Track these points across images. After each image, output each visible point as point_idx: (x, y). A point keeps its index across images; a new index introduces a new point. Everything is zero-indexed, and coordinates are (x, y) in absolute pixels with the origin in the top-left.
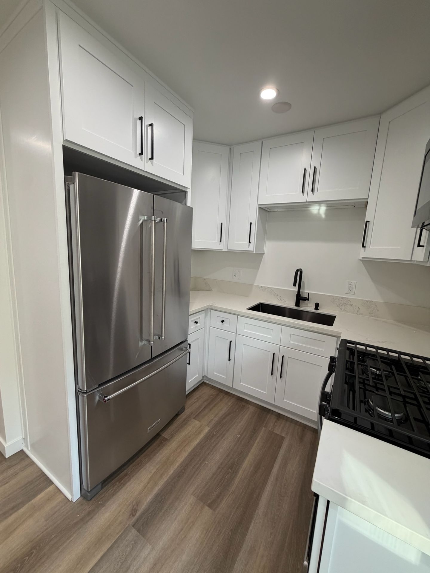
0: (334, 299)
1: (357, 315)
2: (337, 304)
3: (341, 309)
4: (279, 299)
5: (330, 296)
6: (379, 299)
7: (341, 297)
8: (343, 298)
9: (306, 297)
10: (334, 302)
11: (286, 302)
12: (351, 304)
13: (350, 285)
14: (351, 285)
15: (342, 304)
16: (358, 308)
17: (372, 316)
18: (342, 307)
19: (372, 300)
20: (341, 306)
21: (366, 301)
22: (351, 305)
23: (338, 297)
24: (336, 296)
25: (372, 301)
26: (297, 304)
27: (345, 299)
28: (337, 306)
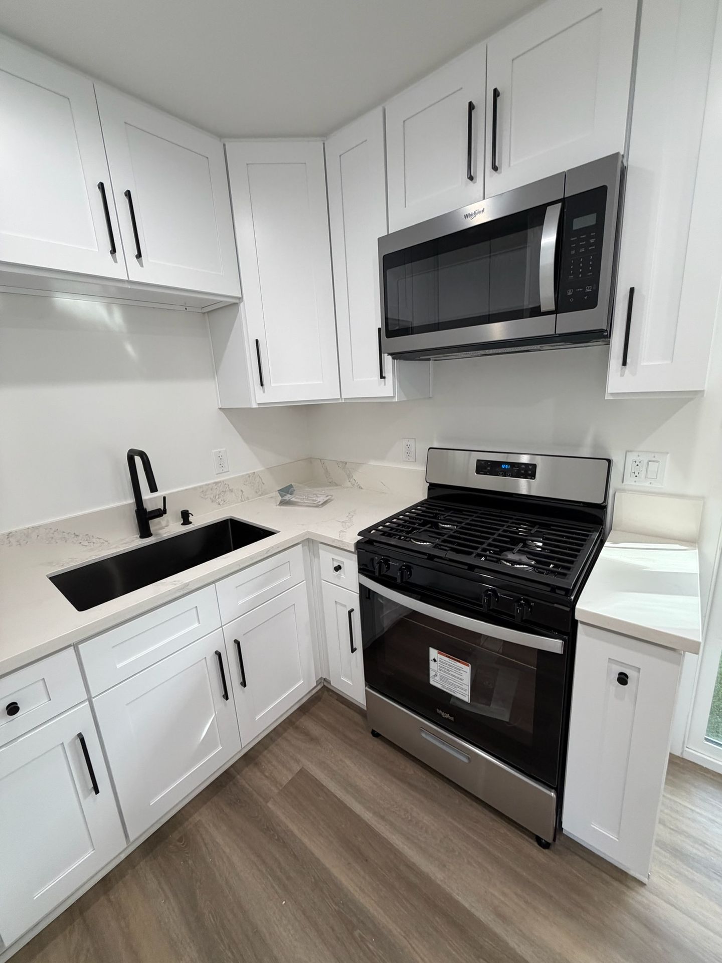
0: (203, 491)
1: (242, 503)
2: (211, 498)
3: (219, 504)
4: (86, 543)
5: (195, 489)
6: (259, 468)
7: (214, 483)
8: (216, 483)
9: (160, 509)
10: (206, 497)
11: (107, 541)
12: (230, 488)
13: (219, 457)
14: (221, 457)
15: (219, 495)
16: (241, 490)
17: (260, 496)
18: (220, 500)
19: (253, 471)
20: (219, 498)
21: (247, 476)
22: (231, 491)
23: (208, 485)
24: (206, 485)
25: (254, 473)
26: (145, 532)
27: (220, 484)
28: (212, 502)
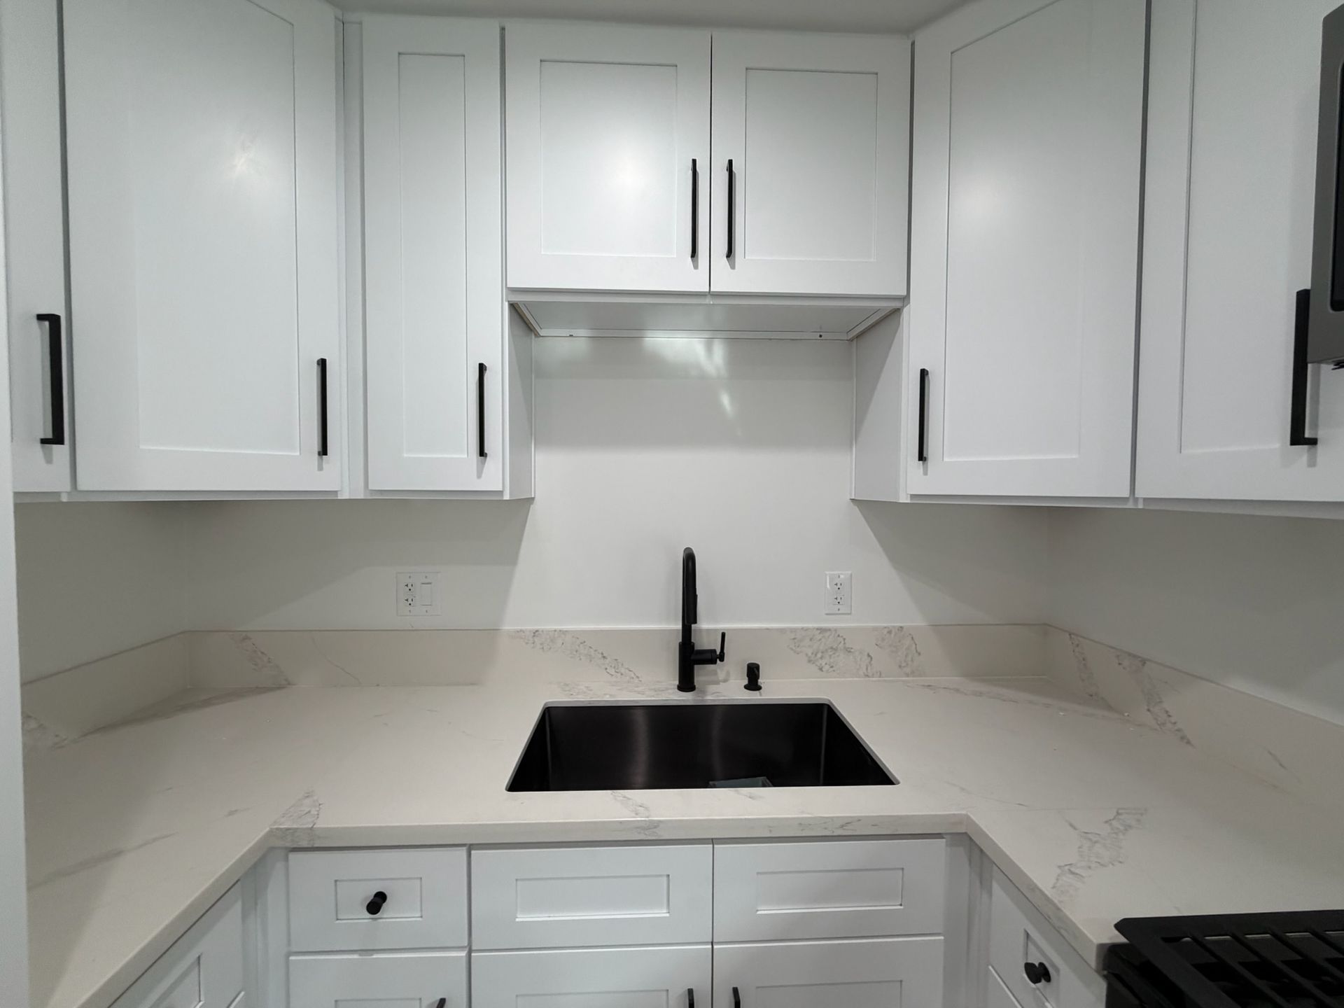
0: (796, 639)
1: (867, 679)
2: (807, 655)
3: (821, 669)
4: (612, 672)
5: (782, 631)
7: (817, 629)
8: (822, 630)
9: (714, 651)
10: (798, 650)
11: (638, 677)
12: (847, 646)
13: (836, 584)
14: (839, 586)
15: (822, 652)
16: (869, 655)
17: (907, 675)
18: (823, 662)
19: (901, 625)
20: (821, 658)
21: (885, 631)
22: (848, 651)
23: (807, 629)
24: (802, 628)
25: (901, 627)
26: (686, 683)
27: (828, 633)
28: (809, 661)
